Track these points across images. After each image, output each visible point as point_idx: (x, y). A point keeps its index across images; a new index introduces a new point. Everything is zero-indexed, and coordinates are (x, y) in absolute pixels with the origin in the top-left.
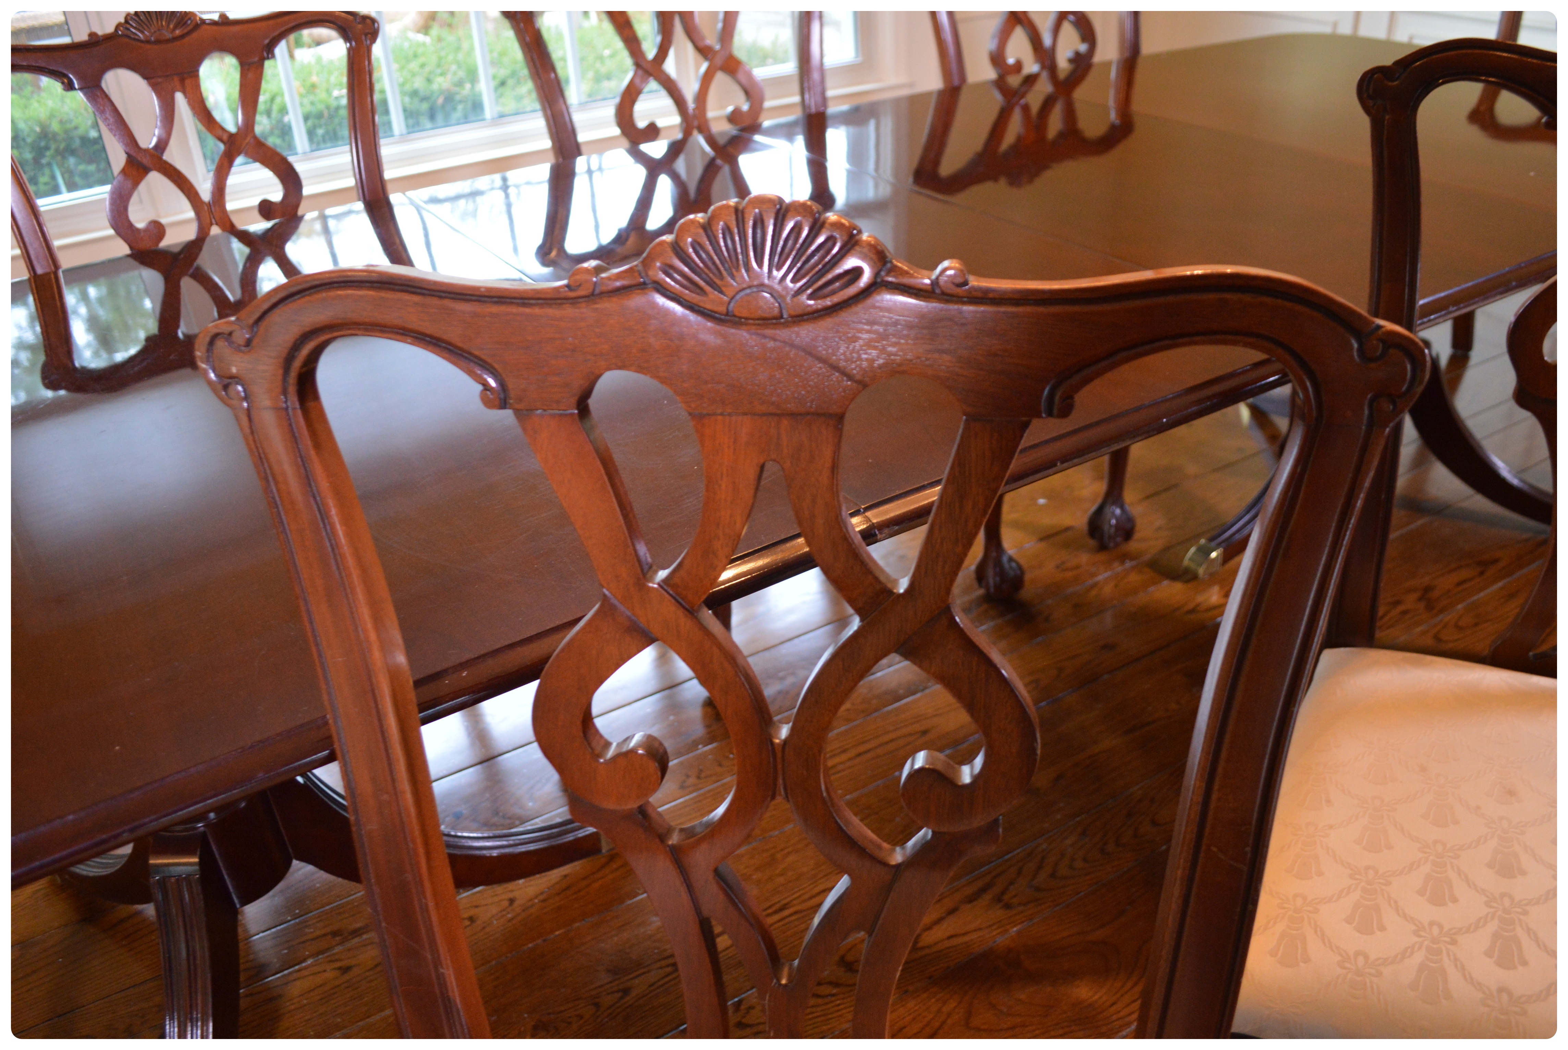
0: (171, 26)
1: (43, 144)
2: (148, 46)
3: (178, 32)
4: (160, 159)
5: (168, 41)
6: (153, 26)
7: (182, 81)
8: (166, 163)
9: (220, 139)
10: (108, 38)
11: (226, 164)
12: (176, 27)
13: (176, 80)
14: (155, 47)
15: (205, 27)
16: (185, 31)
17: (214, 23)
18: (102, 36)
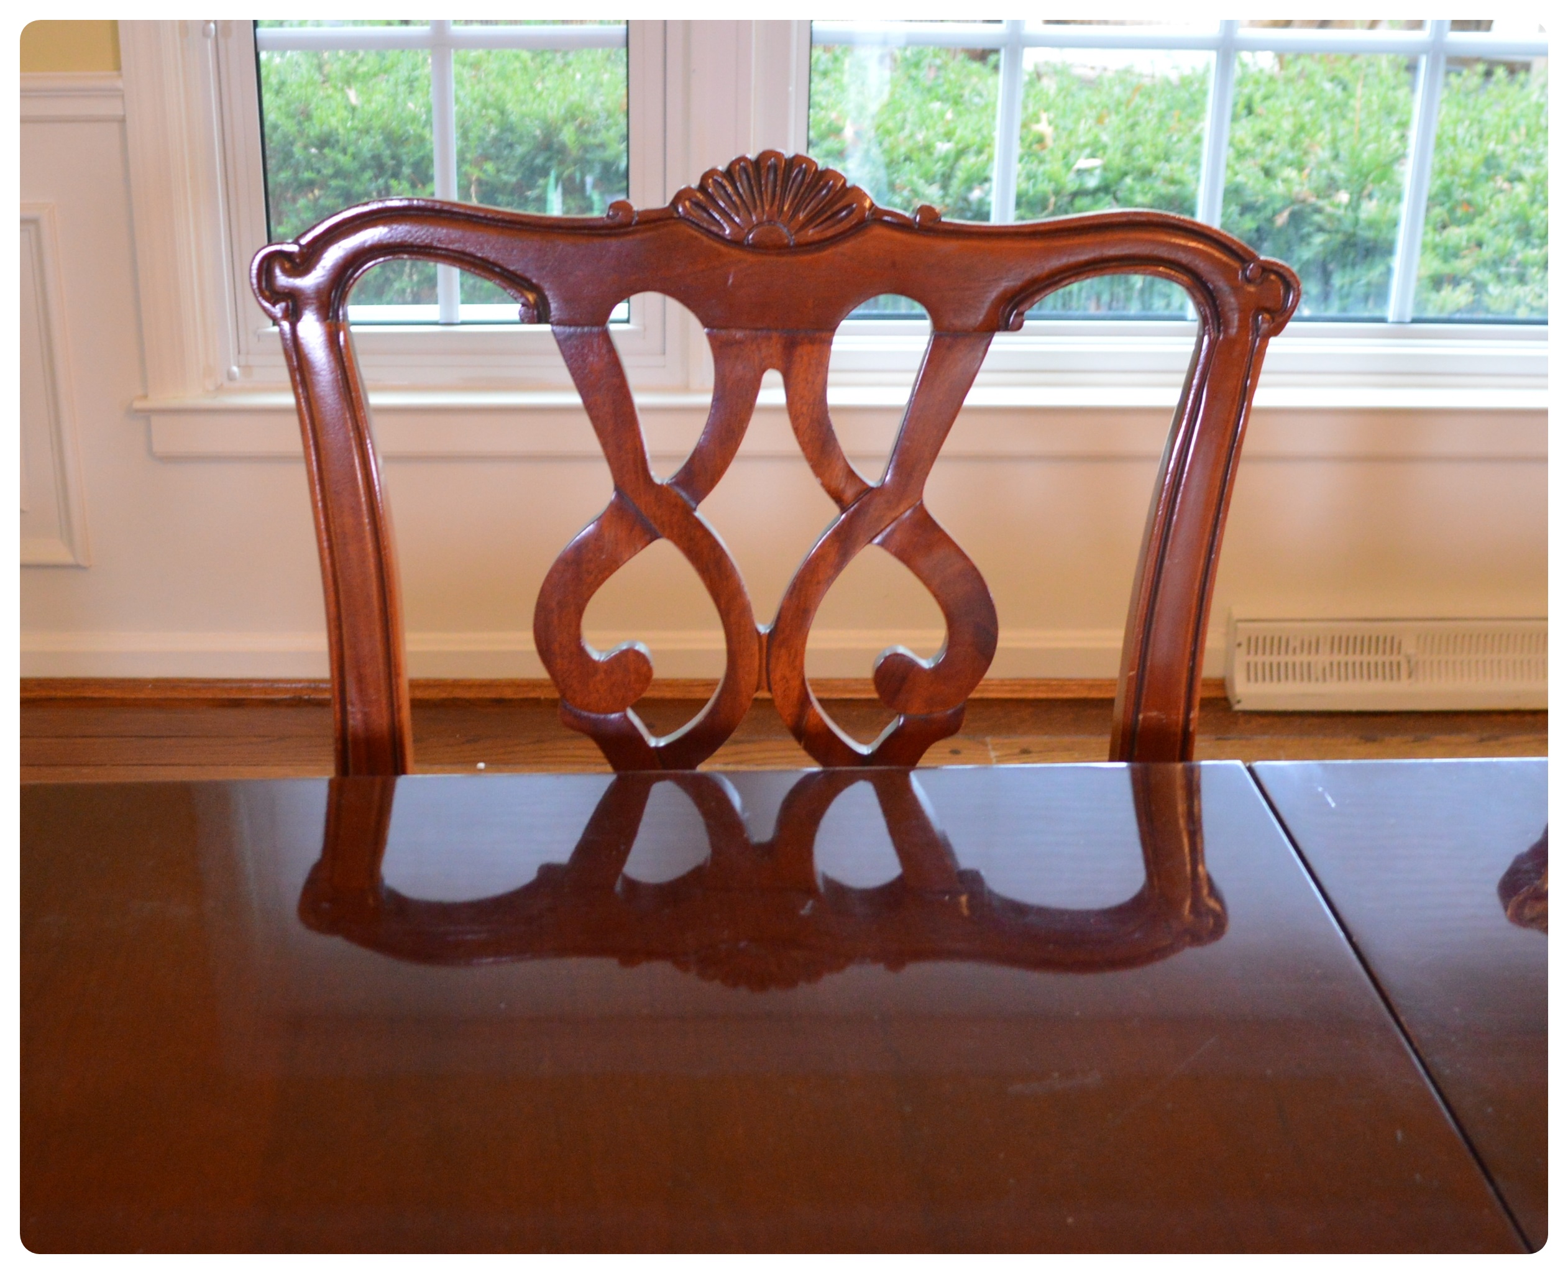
0: (801, 216)
1: (539, 161)
2: (735, 253)
3: (811, 233)
4: (689, 512)
5: (782, 249)
6: (759, 210)
7: (790, 346)
8: (699, 525)
9: (837, 497)
10: (653, 220)
11: (832, 557)
12: (809, 221)
13: (774, 347)
14: (750, 258)
15: (878, 230)
16: (830, 233)
17: (902, 225)
18: (639, 213)
